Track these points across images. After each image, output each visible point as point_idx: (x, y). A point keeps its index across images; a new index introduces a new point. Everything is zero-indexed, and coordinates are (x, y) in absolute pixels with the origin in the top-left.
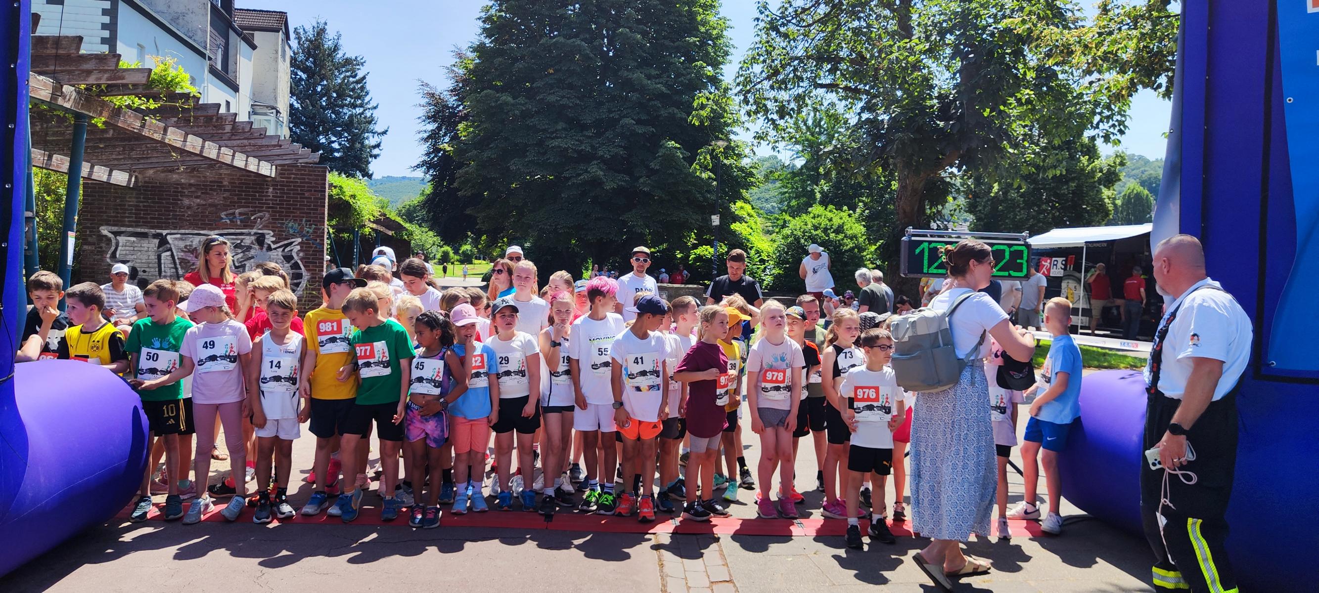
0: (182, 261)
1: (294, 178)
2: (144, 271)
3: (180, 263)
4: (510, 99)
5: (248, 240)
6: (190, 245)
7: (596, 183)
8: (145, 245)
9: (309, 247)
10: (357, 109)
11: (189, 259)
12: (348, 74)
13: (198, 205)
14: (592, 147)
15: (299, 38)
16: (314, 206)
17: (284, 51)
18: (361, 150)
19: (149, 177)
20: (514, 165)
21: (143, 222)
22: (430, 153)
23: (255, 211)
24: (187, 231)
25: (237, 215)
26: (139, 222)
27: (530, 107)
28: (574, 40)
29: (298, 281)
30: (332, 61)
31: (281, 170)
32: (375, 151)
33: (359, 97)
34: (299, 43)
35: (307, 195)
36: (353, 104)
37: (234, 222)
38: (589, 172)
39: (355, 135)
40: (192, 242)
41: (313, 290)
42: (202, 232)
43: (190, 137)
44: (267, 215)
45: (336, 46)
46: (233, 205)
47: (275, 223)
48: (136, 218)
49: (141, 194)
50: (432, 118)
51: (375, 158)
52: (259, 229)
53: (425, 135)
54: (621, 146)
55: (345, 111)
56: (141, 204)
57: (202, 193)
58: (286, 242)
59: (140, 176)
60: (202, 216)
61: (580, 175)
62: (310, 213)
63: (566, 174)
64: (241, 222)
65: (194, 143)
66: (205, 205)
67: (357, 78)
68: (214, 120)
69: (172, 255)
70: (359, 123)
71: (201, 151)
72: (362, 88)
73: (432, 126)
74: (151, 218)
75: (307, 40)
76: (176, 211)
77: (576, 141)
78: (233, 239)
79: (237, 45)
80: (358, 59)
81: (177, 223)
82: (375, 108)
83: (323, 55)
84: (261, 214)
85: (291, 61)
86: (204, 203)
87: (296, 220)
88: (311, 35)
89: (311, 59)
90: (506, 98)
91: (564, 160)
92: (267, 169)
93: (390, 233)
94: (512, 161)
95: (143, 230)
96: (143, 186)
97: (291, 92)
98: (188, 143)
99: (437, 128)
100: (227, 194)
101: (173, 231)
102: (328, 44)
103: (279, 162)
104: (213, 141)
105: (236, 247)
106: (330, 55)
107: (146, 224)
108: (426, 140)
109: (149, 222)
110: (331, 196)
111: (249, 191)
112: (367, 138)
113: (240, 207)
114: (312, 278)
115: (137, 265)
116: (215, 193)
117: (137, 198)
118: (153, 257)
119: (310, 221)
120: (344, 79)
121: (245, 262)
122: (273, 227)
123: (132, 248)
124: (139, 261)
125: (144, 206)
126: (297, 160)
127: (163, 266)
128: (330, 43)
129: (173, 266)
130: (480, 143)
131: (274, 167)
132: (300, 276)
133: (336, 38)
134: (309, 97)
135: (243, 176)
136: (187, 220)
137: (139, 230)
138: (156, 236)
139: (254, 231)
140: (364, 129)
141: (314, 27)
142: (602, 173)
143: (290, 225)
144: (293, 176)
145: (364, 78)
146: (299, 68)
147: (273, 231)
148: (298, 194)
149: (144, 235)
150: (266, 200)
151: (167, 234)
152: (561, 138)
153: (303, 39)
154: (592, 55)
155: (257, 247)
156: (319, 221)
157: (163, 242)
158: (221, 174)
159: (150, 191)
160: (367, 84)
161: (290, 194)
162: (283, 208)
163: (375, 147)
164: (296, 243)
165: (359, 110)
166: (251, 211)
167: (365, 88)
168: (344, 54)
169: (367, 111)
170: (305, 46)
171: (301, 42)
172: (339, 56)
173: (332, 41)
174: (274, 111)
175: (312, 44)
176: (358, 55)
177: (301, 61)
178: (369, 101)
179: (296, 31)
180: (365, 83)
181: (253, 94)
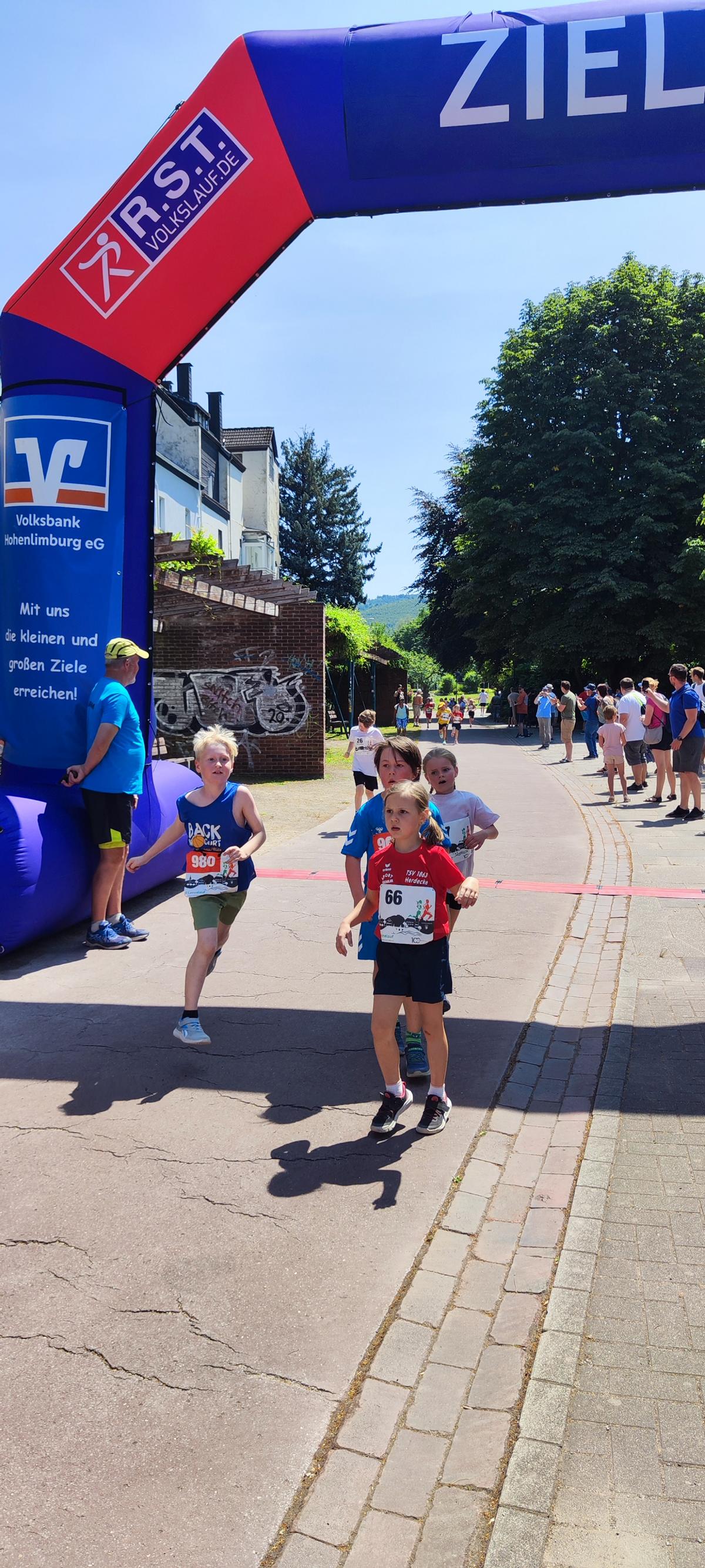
0: (203, 697)
1: (295, 616)
2: (173, 708)
3: (202, 699)
4: (509, 506)
5: (257, 676)
6: (209, 683)
7: (607, 594)
8: (173, 684)
9: (310, 681)
10: (348, 526)
11: (209, 695)
12: (338, 487)
13: (215, 645)
14: (604, 553)
15: (286, 453)
16: (313, 641)
17: (272, 470)
18: (354, 572)
19: (174, 623)
20: (515, 579)
21: (170, 663)
23: (262, 649)
24: (206, 670)
25: (247, 654)
26: (167, 663)
27: (532, 513)
28: (580, 431)
29: (301, 712)
30: (321, 475)
31: (284, 609)
32: (369, 572)
33: (350, 512)
34: (286, 459)
35: (306, 631)
36: (343, 521)
37: (244, 660)
38: (600, 583)
39: (347, 555)
40: (210, 679)
41: (314, 720)
42: (219, 670)
43: (212, 587)
44: (273, 652)
45: (324, 457)
46: (244, 644)
47: (280, 659)
48: (164, 660)
49: (168, 638)
50: (429, 530)
51: (369, 579)
52: (267, 666)
53: (422, 550)
54: (636, 549)
55: (336, 529)
56: (168, 647)
57: (218, 634)
58: (290, 677)
59: (167, 623)
60: (218, 656)
61: (589, 585)
62: (310, 648)
63: (574, 586)
64: (251, 659)
65: (215, 593)
66: (220, 645)
67: (348, 491)
68: (233, 572)
69: (195, 692)
70: (351, 541)
71: (221, 599)
72: (353, 502)
73: (427, 540)
74: (177, 659)
75: (295, 454)
76: (196, 652)
77: (585, 546)
78: (244, 676)
79: (226, 468)
80: (348, 469)
81: (196, 663)
82: (367, 523)
83: (312, 469)
84: (268, 651)
85: (279, 480)
86: (219, 643)
87: (298, 656)
88: (298, 448)
89: (299, 475)
90: (506, 505)
91: (571, 570)
92: (272, 610)
93: (385, 662)
94: (513, 576)
95: (170, 671)
96: (169, 631)
97: (280, 514)
98: (211, 594)
99: (433, 540)
100: (238, 635)
101: (195, 671)
102: (317, 456)
103: (281, 602)
104: (229, 590)
105: (246, 683)
106: (318, 468)
107: (174, 665)
108: (423, 555)
109: (176, 663)
110: (327, 629)
111: (256, 631)
112: (360, 558)
113: (249, 646)
114: (313, 709)
115: (167, 702)
116: (228, 634)
117: (163, 642)
118: (179, 695)
119: (310, 656)
120: (334, 493)
121: (256, 697)
122: (278, 663)
123: (162, 687)
124: (168, 698)
125: (171, 649)
126: (297, 599)
127: (187, 702)
128: (318, 455)
129: (196, 702)
130: (477, 557)
131: (277, 607)
132: (302, 708)
133: (324, 448)
134: (299, 517)
135: (251, 616)
136: (205, 660)
137: (167, 670)
138: (181, 675)
139: (262, 667)
140: (356, 548)
141: (301, 439)
142: (614, 583)
143: (293, 660)
144: (294, 614)
145: (355, 490)
146: (287, 486)
147: (278, 667)
148: (300, 631)
149: (171, 675)
150: (271, 638)
151: (190, 673)
152: (567, 545)
153: (291, 453)
154: (602, 446)
155: (265, 682)
156: (319, 656)
157: (187, 681)
158: (232, 616)
159: (175, 635)
160: (358, 498)
161: (292, 631)
162: (286, 645)
163: (367, 567)
164: (299, 677)
165: (350, 527)
166: (259, 649)
167: (356, 501)
168: (333, 466)
169: (358, 528)
170: (293, 461)
171: (289, 457)
172: (328, 468)
173: (320, 453)
174: (265, 537)
175: (300, 458)
176: (347, 465)
177: (290, 478)
178: (360, 516)
179: (283, 446)
180: (356, 496)
181: (244, 520)
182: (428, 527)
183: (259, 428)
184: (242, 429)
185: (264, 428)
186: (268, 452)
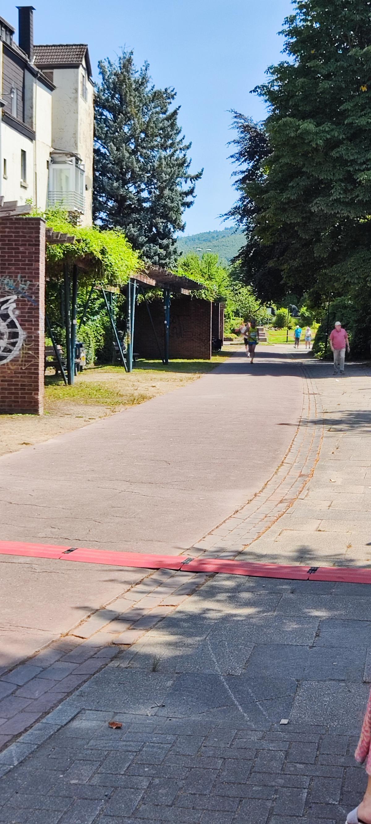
10: (168, 151)
12: (158, 109)
15: (103, 73)
18: (172, 197)
22: (245, 198)
32: (189, 199)
33: (167, 137)
34: (104, 79)
36: (162, 145)
39: (165, 181)
45: (143, 78)
51: (188, 207)
72: (173, 125)
75: (111, 74)
79: (32, 86)
80: (169, 91)
82: (188, 147)
83: (130, 90)
85: (97, 102)
88: (116, 67)
89: (117, 96)
97: (95, 135)
99: (253, 166)
106: (136, 89)
112: (179, 184)
120: (153, 116)
128: (137, 75)
133: (144, 68)
141: (120, 59)
145: (175, 113)
146: (104, 107)
153: (108, 73)
160: (178, 120)
163: (187, 194)
165: (169, 152)
167: (175, 125)
168: (153, 87)
169: (178, 152)
170: (111, 81)
171: (106, 77)
172: (147, 90)
173: (139, 73)
174: (74, 159)
175: (118, 78)
176: (168, 87)
177: (107, 100)
178: (181, 140)
179: (100, 65)
180: (176, 119)
181: (53, 141)
182: (246, 152)
183: (72, 45)
184: (54, 46)
185: (77, 45)
186: (81, 71)
